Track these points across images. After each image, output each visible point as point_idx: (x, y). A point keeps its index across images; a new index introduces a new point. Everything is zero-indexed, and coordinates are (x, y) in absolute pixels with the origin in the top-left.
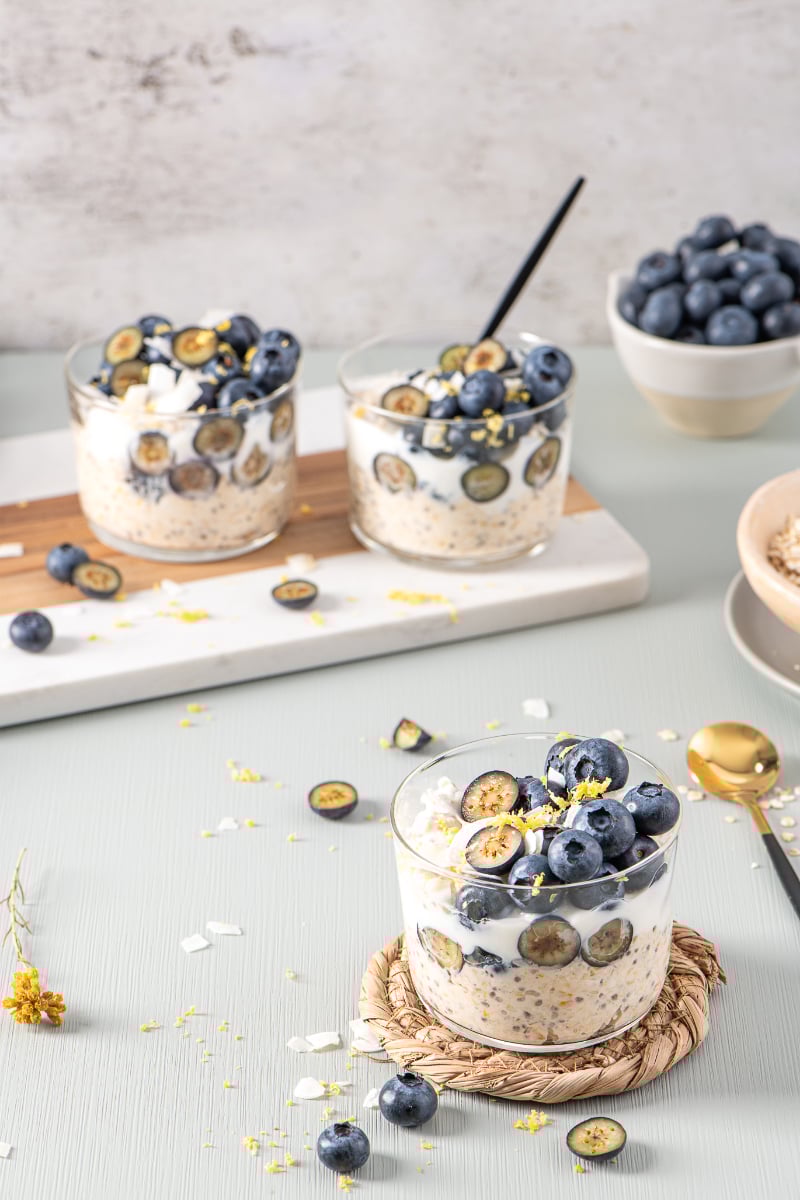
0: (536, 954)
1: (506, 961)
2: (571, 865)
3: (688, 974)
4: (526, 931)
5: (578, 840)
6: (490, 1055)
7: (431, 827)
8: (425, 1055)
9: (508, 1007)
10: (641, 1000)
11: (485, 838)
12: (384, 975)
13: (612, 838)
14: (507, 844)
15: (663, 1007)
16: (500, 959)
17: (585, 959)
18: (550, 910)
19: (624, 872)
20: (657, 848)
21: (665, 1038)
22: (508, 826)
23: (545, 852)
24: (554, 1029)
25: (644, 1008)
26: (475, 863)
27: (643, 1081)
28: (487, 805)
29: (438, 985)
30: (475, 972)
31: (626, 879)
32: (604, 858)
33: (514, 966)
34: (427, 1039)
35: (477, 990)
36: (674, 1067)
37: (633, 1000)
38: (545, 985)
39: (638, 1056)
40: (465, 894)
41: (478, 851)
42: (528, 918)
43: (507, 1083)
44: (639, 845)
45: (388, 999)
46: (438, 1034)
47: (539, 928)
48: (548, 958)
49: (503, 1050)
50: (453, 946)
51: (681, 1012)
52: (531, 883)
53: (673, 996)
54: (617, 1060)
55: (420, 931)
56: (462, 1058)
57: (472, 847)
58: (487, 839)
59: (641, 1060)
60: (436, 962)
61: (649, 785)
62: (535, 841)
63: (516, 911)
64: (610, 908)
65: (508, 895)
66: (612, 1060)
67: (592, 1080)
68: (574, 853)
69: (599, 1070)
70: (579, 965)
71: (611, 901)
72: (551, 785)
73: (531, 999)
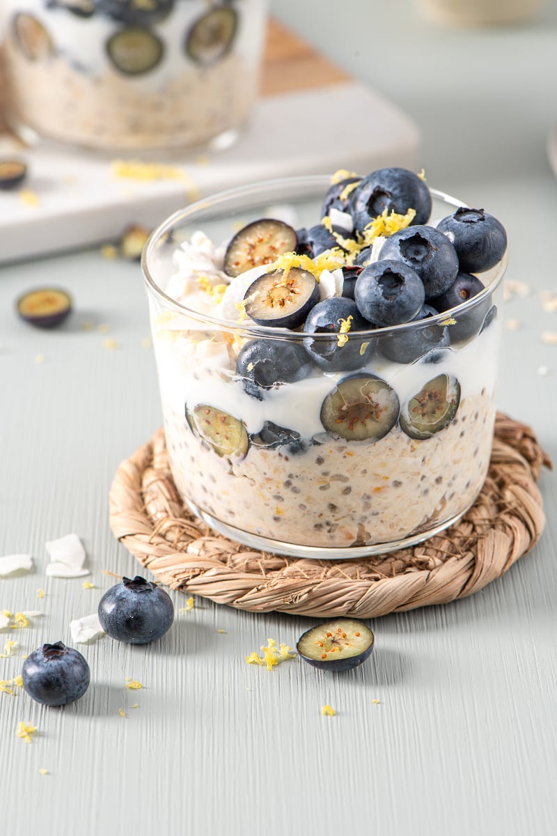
0: (343, 426)
1: (305, 436)
2: (386, 301)
3: (510, 462)
4: (331, 394)
5: (395, 270)
6: (285, 566)
7: (191, 289)
8: (203, 571)
9: (308, 499)
10: (468, 485)
11: (267, 286)
12: (137, 485)
13: (432, 270)
14: (297, 290)
15: (487, 500)
16: (298, 435)
17: (405, 430)
18: (359, 367)
19: (448, 313)
20: (482, 287)
21: (499, 533)
22: (296, 270)
23: (349, 294)
24: (365, 524)
25: (468, 499)
26: (257, 316)
27: (480, 584)
28: (257, 259)
29: (214, 481)
30: (264, 456)
31: (453, 322)
32: (427, 296)
33: (316, 443)
34: (202, 553)
35: (269, 480)
36: (515, 566)
37: (459, 485)
38: (355, 467)
39: (470, 556)
40: (247, 354)
41: (260, 302)
42: (331, 380)
43: (312, 597)
44: (463, 284)
45: (146, 513)
46: (215, 545)
47: (348, 391)
48: (359, 429)
49: (299, 559)
50: (234, 427)
51: (510, 503)
52: (337, 330)
53: (496, 487)
54: (444, 561)
55: (191, 412)
56: (250, 570)
57: (252, 298)
58: (270, 287)
59: (474, 559)
60: (212, 451)
61: (467, 211)
62: (332, 284)
63: (316, 371)
64: (435, 360)
65: (304, 349)
66: (438, 561)
67: (419, 585)
68: (391, 287)
69: (425, 573)
70: (397, 438)
71: (436, 351)
72: (336, 228)
73: (337, 486)
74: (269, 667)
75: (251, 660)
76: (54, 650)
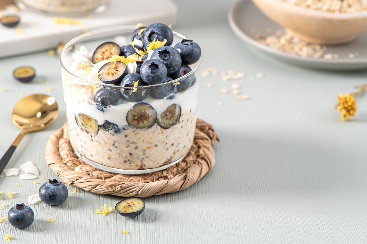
0: (135, 123)
1: (120, 127)
2: (152, 75)
3: (203, 139)
4: (130, 111)
5: (156, 63)
6: (112, 176)
7: (78, 68)
8: (80, 178)
9: (121, 151)
10: (184, 147)
11: (107, 68)
12: (56, 144)
13: (171, 63)
14: (118, 70)
15: (193, 153)
16: (118, 126)
17: (159, 125)
18: (141, 100)
19: (177, 80)
20: (191, 70)
21: (196, 166)
22: (119, 62)
23: (138, 72)
24: (143, 161)
25: (184, 152)
26: (103, 79)
27: (188, 185)
28: (105, 57)
29: (85, 143)
30: (104, 134)
31: (179, 83)
32: (168, 74)
33: (124, 129)
34: (80, 171)
35: (106, 143)
36: (202, 179)
37: (181, 147)
38: (139, 139)
39: (184, 174)
40: (99, 94)
41: (104, 74)
42: (130, 105)
43: (122, 188)
44: (183, 69)
45: (59, 155)
46: (85, 168)
47: (137, 109)
48: (141, 124)
49: (118, 174)
50: (93, 122)
51: (202, 154)
52: (133, 86)
53: (197, 149)
54: (174, 176)
55: (77, 116)
56: (98, 178)
57: (101, 72)
58: (108, 68)
59: (186, 176)
60: (85, 131)
61: (186, 40)
62: (132, 68)
63: (125, 101)
64: (171, 98)
65: (120, 93)
66: (172, 176)
67: (164, 185)
68: (154, 69)
69: (166, 180)
70: (156, 128)
71: (172, 94)
72: (136, 46)
73: (132, 146)
74: (104, 215)
75: (97, 212)
76: (20, 207)
